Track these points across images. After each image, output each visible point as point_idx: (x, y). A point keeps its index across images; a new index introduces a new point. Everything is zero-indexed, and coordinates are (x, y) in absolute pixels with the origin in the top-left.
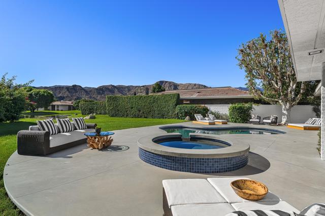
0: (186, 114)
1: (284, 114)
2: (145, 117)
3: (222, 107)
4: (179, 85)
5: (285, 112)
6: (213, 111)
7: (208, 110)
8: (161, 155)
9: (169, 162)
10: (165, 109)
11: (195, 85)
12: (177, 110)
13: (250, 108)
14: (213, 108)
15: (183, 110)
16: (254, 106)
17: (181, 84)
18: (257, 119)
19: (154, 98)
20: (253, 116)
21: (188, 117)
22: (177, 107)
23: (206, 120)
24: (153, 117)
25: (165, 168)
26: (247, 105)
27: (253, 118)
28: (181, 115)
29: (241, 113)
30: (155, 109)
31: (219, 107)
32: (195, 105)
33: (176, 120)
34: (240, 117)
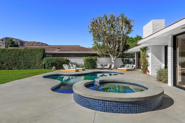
0: (53, 65)
1: (113, 63)
2: (9, 69)
3: (78, 59)
4: (25, 42)
5: (113, 62)
6: (73, 62)
7: (70, 61)
8: (126, 102)
9: (135, 106)
10: (32, 61)
11: (39, 43)
12: (44, 61)
13: (96, 60)
14: (72, 60)
15: (50, 62)
16: (98, 58)
17: (27, 42)
18: (101, 66)
19: (20, 51)
20: (98, 64)
21: (54, 67)
22: (44, 59)
23: (71, 68)
24: (19, 68)
25: (130, 113)
26: (94, 58)
27: (98, 65)
28: (47, 65)
29: (91, 63)
30: (21, 61)
31: (77, 59)
32: (59, 58)
33: (43, 70)
34: (91, 66)
